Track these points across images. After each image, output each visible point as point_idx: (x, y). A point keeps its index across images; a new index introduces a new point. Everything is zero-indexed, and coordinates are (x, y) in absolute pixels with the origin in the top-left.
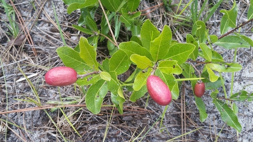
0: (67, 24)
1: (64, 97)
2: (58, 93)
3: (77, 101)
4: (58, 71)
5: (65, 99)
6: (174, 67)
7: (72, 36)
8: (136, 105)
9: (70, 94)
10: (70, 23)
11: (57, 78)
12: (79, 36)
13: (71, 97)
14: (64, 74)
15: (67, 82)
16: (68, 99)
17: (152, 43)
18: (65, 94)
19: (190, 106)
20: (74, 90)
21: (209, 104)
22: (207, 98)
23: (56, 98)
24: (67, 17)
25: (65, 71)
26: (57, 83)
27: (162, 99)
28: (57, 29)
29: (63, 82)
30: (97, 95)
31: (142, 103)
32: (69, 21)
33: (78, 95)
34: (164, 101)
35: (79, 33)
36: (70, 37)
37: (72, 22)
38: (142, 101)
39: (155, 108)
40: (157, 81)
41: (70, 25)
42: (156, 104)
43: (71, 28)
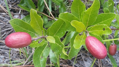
0: (11, 6)
1: (12, 60)
2: (6, 57)
3: (22, 63)
4: (16, 36)
5: (12, 62)
6: (104, 29)
7: (15, 15)
8: (66, 64)
9: (16, 58)
10: (13, 5)
11: (16, 41)
12: (20, 15)
13: (17, 61)
14: (21, 37)
15: (24, 44)
16: (14, 62)
17: (84, 13)
18: (12, 58)
19: (104, 63)
20: (19, 55)
21: (117, 61)
22: (115, 57)
23: (5, 62)
24: (11, 1)
25: (22, 35)
26: (16, 45)
27: (100, 53)
28: (3, 10)
29: (21, 44)
30: (41, 56)
31: (70, 62)
32: (12, 4)
33: (22, 59)
34: (102, 55)
35: (20, 12)
36: (13, 16)
37: (14, 5)
38: (70, 61)
39: (80, 66)
40: (94, 40)
41: (13, 7)
42: (80, 63)
43: (14, 9)
